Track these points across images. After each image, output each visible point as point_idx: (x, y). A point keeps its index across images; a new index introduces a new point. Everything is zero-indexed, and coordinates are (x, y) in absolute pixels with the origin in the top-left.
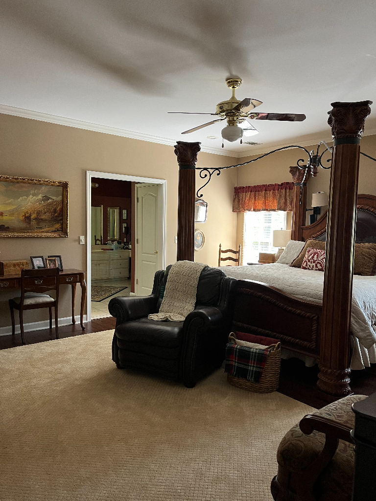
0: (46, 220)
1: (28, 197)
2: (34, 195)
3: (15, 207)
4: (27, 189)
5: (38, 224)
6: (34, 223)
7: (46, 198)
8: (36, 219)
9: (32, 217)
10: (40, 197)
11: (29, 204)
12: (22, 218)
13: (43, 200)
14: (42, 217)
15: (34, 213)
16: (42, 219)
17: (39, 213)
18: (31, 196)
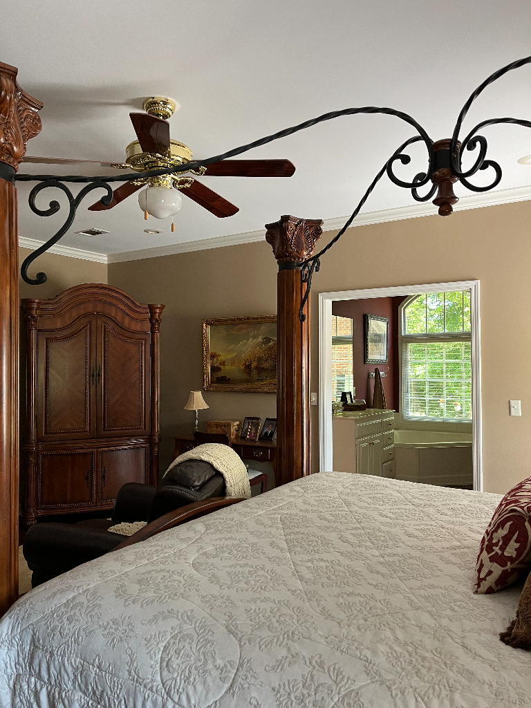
0: (267, 369)
1: (248, 340)
2: (254, 337)
3: (236, 354)
4: (245, 331)
5: (259, 374)
6: (254, 373)
7: (267, 340)
8: (256, 368)
9: (253, 365)
10: (260, 339)
11: (249, 349)
12: (242, 367)
13: (263, 343)
14: (263, 366)
15: (254, 361)
16: (263, 368)
17: (260, 359)
18: (251, 339)
